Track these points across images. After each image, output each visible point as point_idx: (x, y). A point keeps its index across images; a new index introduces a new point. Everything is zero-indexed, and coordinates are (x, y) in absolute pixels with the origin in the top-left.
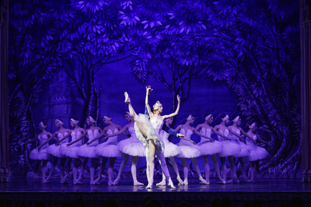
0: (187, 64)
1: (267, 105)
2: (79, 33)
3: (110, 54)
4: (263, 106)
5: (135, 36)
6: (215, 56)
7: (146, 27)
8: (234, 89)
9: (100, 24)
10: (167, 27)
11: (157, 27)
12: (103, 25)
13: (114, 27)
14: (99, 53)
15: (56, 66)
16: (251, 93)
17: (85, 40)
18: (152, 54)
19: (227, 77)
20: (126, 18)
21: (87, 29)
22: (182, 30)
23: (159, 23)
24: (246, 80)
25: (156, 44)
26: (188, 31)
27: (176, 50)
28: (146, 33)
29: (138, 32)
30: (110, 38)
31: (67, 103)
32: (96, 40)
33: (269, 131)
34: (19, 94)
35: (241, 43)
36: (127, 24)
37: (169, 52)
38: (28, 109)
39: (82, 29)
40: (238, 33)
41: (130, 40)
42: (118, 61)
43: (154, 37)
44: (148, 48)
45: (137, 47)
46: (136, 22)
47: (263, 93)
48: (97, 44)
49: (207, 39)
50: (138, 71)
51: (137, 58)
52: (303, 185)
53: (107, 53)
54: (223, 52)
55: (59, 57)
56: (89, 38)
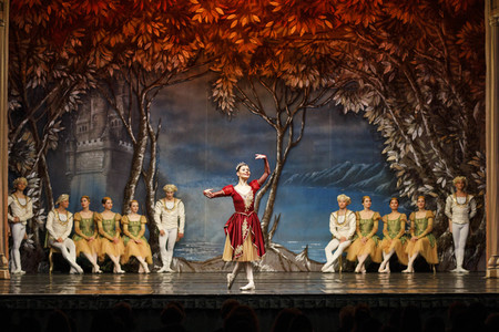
0: (301, 85)
1: (431, 152)
2: (124, 35)
3: (174, 70)
4: (424, 153)
5: (216, 40)
6: (347, 72)
7: (233, 25)
8: (378, 125)
9: (158, 21)
10: (269, 24)
11: (251, 25)
12: (164, 22)
13: (181, 26)
14: (157, 67)
15: (87, 90)
16: (406, 132)
17: (134, 46)
18: (244, 68)
19: (365, 107)
20: (202, 10)
21: (137, 29)
22: (293, 31)
23: (256, 18)
24: (397, 112)
25: (250, 52)
26: (303, 31)
27: (283, 62)
28: (233, 35)
29: (221, 33)
30: (175, 43)
31: (105, 150)
32: (153, 46)
33: (434, 195)
34: (26, 136)
35: (388, 51)
36: (203, 20)
37: (271, 67)
38: (41, 159)
39: (129, 29)
40: (384, 34)
41: (208, 46)
42: (187, 80)
43: (247, 41)
44: (237, 59)
45: (220, 57)
46: (217, 17)
47: (424, 133)
48: (154, 53)
49: (334, 44)
50: (221, 97)
51: (219, 75)
52: (488, 282)
53: (169, 68)
54: (360, 66)
55: (92, 74)
56: (140, 43)
